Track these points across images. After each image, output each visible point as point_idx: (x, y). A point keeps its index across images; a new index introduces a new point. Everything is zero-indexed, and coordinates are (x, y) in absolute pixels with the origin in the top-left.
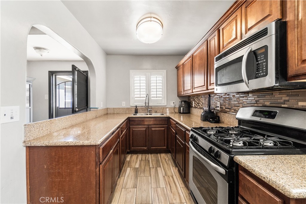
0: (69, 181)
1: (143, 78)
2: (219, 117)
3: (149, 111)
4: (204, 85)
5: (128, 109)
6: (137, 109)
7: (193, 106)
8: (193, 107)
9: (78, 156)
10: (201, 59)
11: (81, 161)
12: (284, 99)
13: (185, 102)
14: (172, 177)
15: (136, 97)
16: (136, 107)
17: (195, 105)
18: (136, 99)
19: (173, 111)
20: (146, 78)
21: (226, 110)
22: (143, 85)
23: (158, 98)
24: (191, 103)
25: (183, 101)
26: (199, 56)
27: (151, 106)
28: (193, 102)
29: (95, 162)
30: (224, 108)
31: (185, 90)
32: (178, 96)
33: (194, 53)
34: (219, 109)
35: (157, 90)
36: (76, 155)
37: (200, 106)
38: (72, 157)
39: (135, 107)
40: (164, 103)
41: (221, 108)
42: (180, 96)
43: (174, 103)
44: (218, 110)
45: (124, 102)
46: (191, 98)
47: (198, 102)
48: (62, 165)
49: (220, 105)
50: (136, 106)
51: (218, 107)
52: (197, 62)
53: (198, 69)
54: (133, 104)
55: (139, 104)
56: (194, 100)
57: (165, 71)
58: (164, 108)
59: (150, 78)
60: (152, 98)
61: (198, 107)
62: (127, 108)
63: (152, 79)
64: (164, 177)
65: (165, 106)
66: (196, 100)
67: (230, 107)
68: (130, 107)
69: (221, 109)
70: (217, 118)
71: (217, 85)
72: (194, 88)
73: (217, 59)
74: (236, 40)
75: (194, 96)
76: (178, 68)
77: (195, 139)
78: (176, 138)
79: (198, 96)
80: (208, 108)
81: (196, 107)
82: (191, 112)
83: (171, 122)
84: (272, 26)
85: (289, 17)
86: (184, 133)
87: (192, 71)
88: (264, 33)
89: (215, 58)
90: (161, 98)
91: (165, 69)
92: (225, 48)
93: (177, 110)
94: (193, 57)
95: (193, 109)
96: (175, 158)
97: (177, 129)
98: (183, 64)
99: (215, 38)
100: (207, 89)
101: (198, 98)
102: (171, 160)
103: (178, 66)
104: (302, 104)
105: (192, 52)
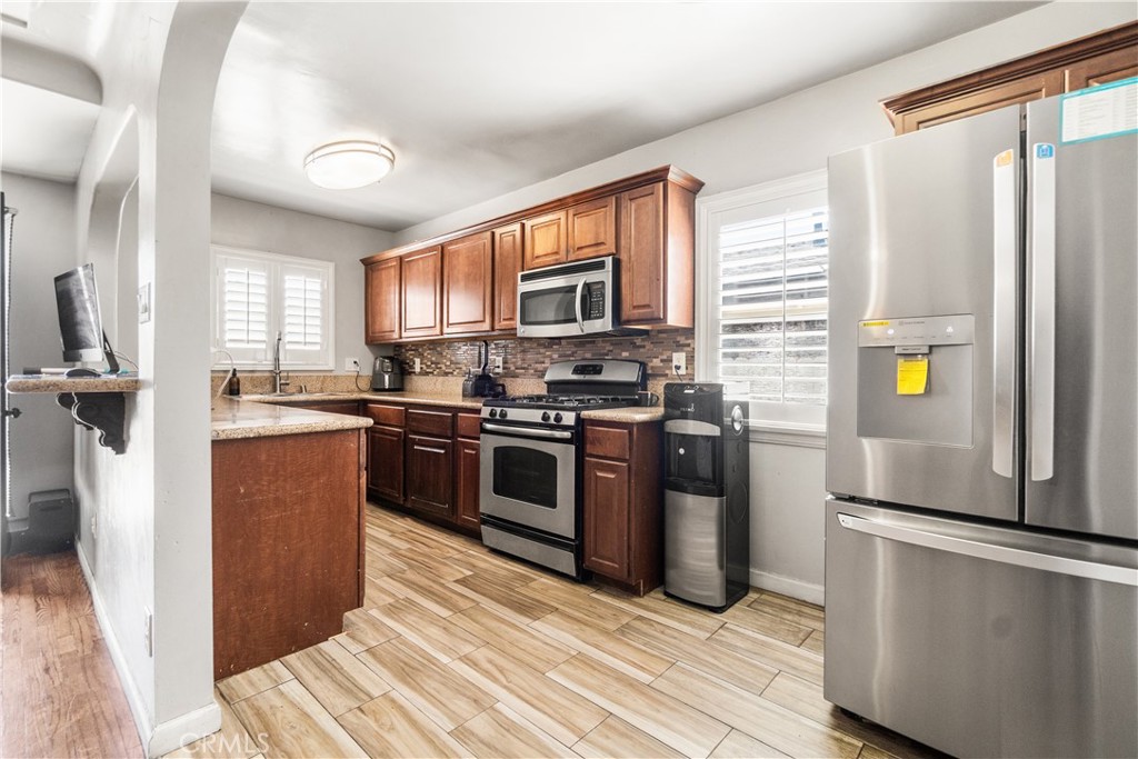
1: (259, 280)
2: (503, 386)
3: (280, 385)
4: (483, 321)
6: (238, 380)
7: (417, 369)
8: (414, 372)
10: (473, 263)
11: (328, 466)
12: (607, 349)
13: (391, 359)
14: (411, 531)
15: (229, 340)
16: (234, 374)
17: (421, 368)
18: (228, 345)
19: (354, 387)
20: (269, 278)
21: (517, 371)
22: (260, 298)
23: (309, 347)
24: (408, 363)
25: (387, 358)
26: (468, 257)
27: (288, 371)
28: (418, 361)
30: (513, 368)
31: (408, 327)
32: (367, 343)
33: (451, 242)
34: (500, 370)
35: (302, 321)
36: (318, 454)
37: (444, 368)
38: (308, 460)
39: (231, 375)
40: (329, 364)
41: (504, 368)
42: (374, 341)
43: (355, 362)
44: (498, 374)
46: (407, 351)
47: (433, 359)
49: (503, 363)
50: (234, 370)
51: (499, 367)
52: (460, 266)
53: (462, 283)
54: (221, 363)
55: (242, 364)
56: (421, 355)
57: (331, 266)
58: (326, 378)
59: (283, 281)
60: (288, 347)
61: (435, 373)
63: (287, 285)
65: (331, 371)
66: (425, 354)
67: (526, 366)
69: (505, 371)
70: (500, 389)
71: (523, 322)
72: (448, 324)
73: (525, 278)
74: (558, 257)
75: (417, 346)
76: (370, 265)
77: (503, 415)
78: (406, 443)
79: (434, 344)
80: (481, 370)
81: (427, 374)
82: (408, 387)
83: (375, 411)
84: (609, 261)
85: (624, 257)
86: (449, 420)
87: (442, 283)
88: (601, 266)
89: (520, 274)
90: (318, 348)
91: (331, 261)
92: (537, 261)
93: (365, 384)
94: (445, 252)
95: (415, 378)
96: (405, 495)
97: (414, 420)
98: (401, 258)
99: (514, 236)
100: (493, 329)
101: (434, 349)
102: (380, 510)
103: (375, 259)
104: (625, 354)
105: (441, 240)
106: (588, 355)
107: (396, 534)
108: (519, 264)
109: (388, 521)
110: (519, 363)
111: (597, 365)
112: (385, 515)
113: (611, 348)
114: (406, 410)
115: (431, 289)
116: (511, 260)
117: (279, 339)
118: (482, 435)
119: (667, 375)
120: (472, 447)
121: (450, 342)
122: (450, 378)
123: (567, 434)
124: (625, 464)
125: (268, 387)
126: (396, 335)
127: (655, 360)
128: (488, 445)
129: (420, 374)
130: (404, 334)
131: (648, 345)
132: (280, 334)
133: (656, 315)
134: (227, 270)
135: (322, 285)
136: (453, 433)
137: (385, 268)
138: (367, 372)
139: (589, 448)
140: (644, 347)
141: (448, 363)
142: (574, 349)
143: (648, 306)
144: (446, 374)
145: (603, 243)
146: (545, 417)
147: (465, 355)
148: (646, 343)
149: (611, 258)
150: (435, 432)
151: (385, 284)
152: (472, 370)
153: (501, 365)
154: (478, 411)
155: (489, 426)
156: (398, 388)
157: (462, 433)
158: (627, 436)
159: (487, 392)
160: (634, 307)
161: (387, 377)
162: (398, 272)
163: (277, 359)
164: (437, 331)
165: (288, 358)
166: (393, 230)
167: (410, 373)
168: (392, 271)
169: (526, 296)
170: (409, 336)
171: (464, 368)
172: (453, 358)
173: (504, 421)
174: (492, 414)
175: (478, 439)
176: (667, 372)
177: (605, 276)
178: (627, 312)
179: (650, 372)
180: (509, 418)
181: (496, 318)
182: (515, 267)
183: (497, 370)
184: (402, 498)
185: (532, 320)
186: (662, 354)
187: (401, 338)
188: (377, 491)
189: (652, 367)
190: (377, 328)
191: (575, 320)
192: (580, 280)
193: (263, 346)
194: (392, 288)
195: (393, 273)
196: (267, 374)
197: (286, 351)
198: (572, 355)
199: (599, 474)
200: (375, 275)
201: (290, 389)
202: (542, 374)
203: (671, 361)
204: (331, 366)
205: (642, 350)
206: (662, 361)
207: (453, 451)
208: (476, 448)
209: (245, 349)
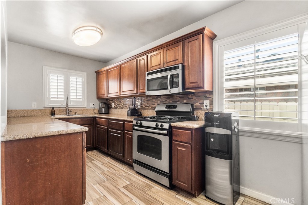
0: (56, 169)
1: (61, 78)
2: (141, 112)
3: (69, 112)
4: (134, 90)
5: (40, 111)
6: (54, 110)
7: (113, 107)
8: (112, 108)
9: (65, 144)
10: (130, 70)
11: (69, 148)
12: (178, 99)
13: (105, 103)
14: (109, 163)
15: (52, 98)
16: (53, 109)
17: (114, 106)
18: (51, 99)
19: (93, 113)
20: (65, 78)
21: (145, 107)
22: (61, 84)
23: (78, 100)
24: (110, 105)
25: (103, 103)
26: (128, 68)
27: (71, 108)
28: (113, 104)
29: (82, 147)
30: (144, 106)
31: (109, 93)
32: (97, 98)
33: (123, 64)
34: (140, 107)
35: (76, 91)
36: (65, 143)
37: (121, 106)
38: (60, 146)
39: (52, 109)
40: (85, 105)
42: (99, 98)
43: (93, 105)
44: (139, 108)
45: (36, 103)
46: (110, 101)
47: (118, 103)
48: (49, 155)
49: (141, 104)
50: (53, 107)
51: (139, 106)
52: (126, 72)
53: (127, 77)
54: (49, 105)
55: (55, 105)
56: (114, 102)
57: (85, 74)
58: (84, 109)
59: (69, 78)
60: (71, 100)
61: (119, 108)
62: (39, 110)
63: (71, 80)
64: (103, 165)
65: (86, 107)
66: (115, 102)
67: (148, 105)
68: (43, 109)
69: (141, 107)
70: (140, 113)
71: (148, 90)
72: (122, 92)
73: (148, 74)
74: (160, 66)
75: (113, 99)
76: (98, 73)
77: (141, 124)
78: (108, 132)
79: (118, 98)
80: (133, 107)
81: (116, 108)
82: (110, 112)
83: (98, 121)
84: (180, 66)
85: (186, 64)
86: (122, 125)
87: (120, 78)
88: (177, 68)
89: (146, 73)
90: (81, 100)
91: (85, 72)
92: (152, 68)
93: (96, 111)
94: (121, 67)
95: (112, 109)
96: (108, 149)
97: (111, 124)
98: (107, 70)
99: (144, 60)
100: (137, 93)
101: (118, 100)
102: (100, 154)
103: (99, 71)
104: (185, 101)
105: (120, 63)
106: (171, 102)
107: (104, 164)
108: (146, 69)
109: (102, 158)
110: (146, 104)
111: (174, 105)
112: (101, 156)
113: (179, 99)
114: (108, 120)
115: (116, 80)
116: (143, 68)
117: (68, 97)
118: (133, 131)
119: (202, 109)
120: (130, 134)
121: (123, 98)
122: (123, 109)
123: (165, 132)
124: (190, 145)
125: (65, 113)
126: (106, 96)
127: (197, 103)
128: (135, 135)
129: (114, 108)
130: (108, 95)
131: (194, 98)
132: (68, 96)
133: (200, 86)
134: (51, 75)
135: (82, 80)
136: (123, 129)
137: (102, 74)
138: (97, 107)
139: (174, 138)
140: (192, 98)
141: (123, 105)
142: (166, 99)
143: (196, 82)
144: (122, 108)
145: (178, 60)
146: (157, 125)
147: (128, 101)
148: (193, 97)
149: (181, 65)
150: (117, 129)
151: (102, 79)
152: (130, 107)
153: (140, 105)
154: (132, 122)
155: (136, 128)
156: (107, 113)
157: (126, 129)
158: (190, 134)
159: (135, 115)
160: (191, 83)
161: (103, 109)
162: (106, 75)
163: (67, 104)
164: (119, 94)
165: (71, 104)
166: (105, 62)
167: (111, 108)
168: (105, 74)
169: (149, 81)
170: (110, 96)
171: (128, 106)
172: (124, 103)
173: (141, 126)
174: (137, 123)
175: (132, 132)
176: (202, 108)
177: (179, 71)
178: (187, 85)
179: (195, 108)
180: (143, 125)
181: (138, 89)
182: (145, 71)
183: (139, 107)
184: (107, 150)
185: (151, 89)
186: (200, 101)
187: (107, 96)
188: (99, 147)
189: (196, 106)
190: (100, 93)
191: (167, 89)
192: (169, 74)
193: (63, 99)
194: (105, 80)
195: (105, 75)
196: (65, 109)
197: (71, 101)
198: (165, 101)
199: (178, 148)
200: (99, 76)
201: (72, 113)
202: (154, 108)
203: (204, 103)
204: (85, 106)
205: (191, 100)
206: (200, 103)
207: (123, 135)
208: (131, 135)
209: (57, 100)
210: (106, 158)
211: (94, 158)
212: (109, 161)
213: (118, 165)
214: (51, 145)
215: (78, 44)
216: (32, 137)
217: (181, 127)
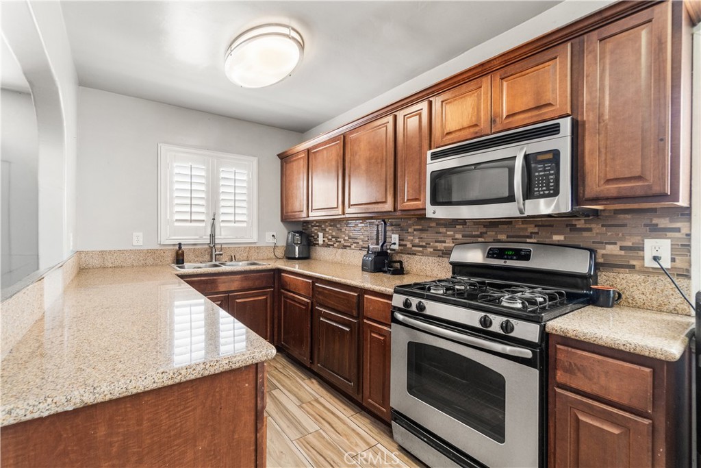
1: (200, 172)
2: (401, 263)
3: (216, 255)
4: (384, 202)
5: (152, 252)
6: (183, 252)
7: (321, 242)
8: (318, 244)
10: (375, 147)
13: (301, 233)
14: (317, 400)
15: (177, 220)
16: (180, 248)
17: (324, 241)
18: (176, 224)
19: (272, 255)
20: (207, 170)
21: (414, 248)
22: (200, 187)
23: (237, 225)
24: (313, 237)
25: (298, 232)
26: (369, 143)
27: (221, 244)
28: (321, 235)
29: (253, 413)
30: (409, 245)
31: (314, 208)
32: (283, 220)
33: (353, 131)
34: (396, 247)
35: (232, 204)
37: (343, 242)
39: (177, 247)
40: (253, 237)
41: (400, 245)
42: (287, 218)
43: (273, 236)
44: (394, 250)
45: (141, 234)
46: (313, 226)
47: (334, 234)
49: (400, 240)
50: (180, 244)
51: (395, 244)
52: (361, 152)
53: (363, 167)
54: (169, 237)
55: (186, 239)
56: (324, 230)
57: (255, 160)
58: (251, 248)
59: (218, 172)
60: (222, 225)
61: (335, 245)
62: (148, 250)
63: (222, 175)
64: (300, 407)
65: (255, 243)
66: (327, 230)
67: (424, 244)
68: (158, 247)
69: (402, 248)
70: (398, 265)
71: (434, 202)
72: (350, 206)
73: (435, 156)
74: (477, 129)
75: (320, 224)
76: (285, 158)
77: (421, 307)
78: (313, 314)
79: (334, 222)
80: (379, 247)
81: (328, 246)
82: (313, 255)
83: (287, 280)
84: (566, 125)
85: (587, 116)
86: (355, 300)
87: (344, 171)
88: (554, 130)
89: (429, 153)
90: (245, 225)
91: (255, 156)
92: (449, 137)
93: (280, 253)
94: (348, 140)
95: (318, 248)
96: (312, 358)
97: (320, 293)
98: (308, 151)
99: (420, 115)
100: (395, 209)
101: (334, 225)
102: (290, 366)
103: (291, 152)
104: (557, 238)
105: (343, 129)
106: (503, 237)
107: (304, 405)
108: (426, 143)
109: (297, 381)
110: (417, 241)
111: (521, 250)
112: (295, 373)
113: (536, 230)
114: (313, 283)
115: (334, 174)
116: (418, 139)
117: (214, 219)
118: (392, 324)
119: (633, 267)
120: (380, 332)
121: (348, 219)
122: (348, 250)
123: (527, 353)
124: (647, 422)
125: (207, 257)
126: (304, 215)
127: (609, 247)
128: (400, 339)
129: (323, 246)
130: (310, 214)
131: (597, 228)
132: (214, 215)
133: (656, 189)
134: (175, 165)
135: (248, 175)
136: (359, 314)
137: (296, 160)
138: (282, 243)
139: (561, 376)
140: (590, 230)
141: (347, 238)
142: (484, 230)
143: (640, 178)
144: (345, 247)
145: (549, 105)
146: (485, 322)
147: (363, 232)
148: (593, 226)
149: (569, 120)
150: (340, 309)
151: (295, 172)
152: (371, 247)
153: (397, 242)
154: (390, 297)
155: (400, 317)
156: (306, 257)
157: (369, 315)
158: (650, 379)
159: (386, 269)
160: (608, 181)
161: (297, 248)
162: (306, 161)
163: (213, 236)
164: (340, 212)
165: (223, 233)
166: (301, 130)
167: (315, 245)
168: (302, 161)
169: (438, 176)
170: (315, 215)
171: (361, 243)
172: (351, 234)
173: (420, 314)
174: (407, 304)
175: (389, 326)
176: (633, 262)
177: (562, 143)
178: (594, 184)
179: (601, 260)
180: (428, 312)
181: (399, 199)
182: (421, 147)
183: (393, 247)
184: (310, 361)
185: (444, 200)
186: (622, 239)
187: (308, 217)
188: (287, 348)
189: (603, 256)
190: (290, 209)
191: (511, 198)
192: (518, 152)
193: (203, 224)
194: (301, 176)
195: (302, 164)
196: (207, 246)
197: (220, 227)
198: (481, 235)
199: (582, 418)
200: (288, 166)
201: (224, 258)
203: (642, 249)
204: (255, 239)
205: (585, 234)
206: (622, 248)
207: (359, 332)
208: (387, 336)
209: (190, 227)
210: (307, 381)
211: (277, 380)
212: (318, 396)
213: (342, 410)
214: (146, 424)
215: (240, 83)
216: (70, 408)
217: (600, 343)
